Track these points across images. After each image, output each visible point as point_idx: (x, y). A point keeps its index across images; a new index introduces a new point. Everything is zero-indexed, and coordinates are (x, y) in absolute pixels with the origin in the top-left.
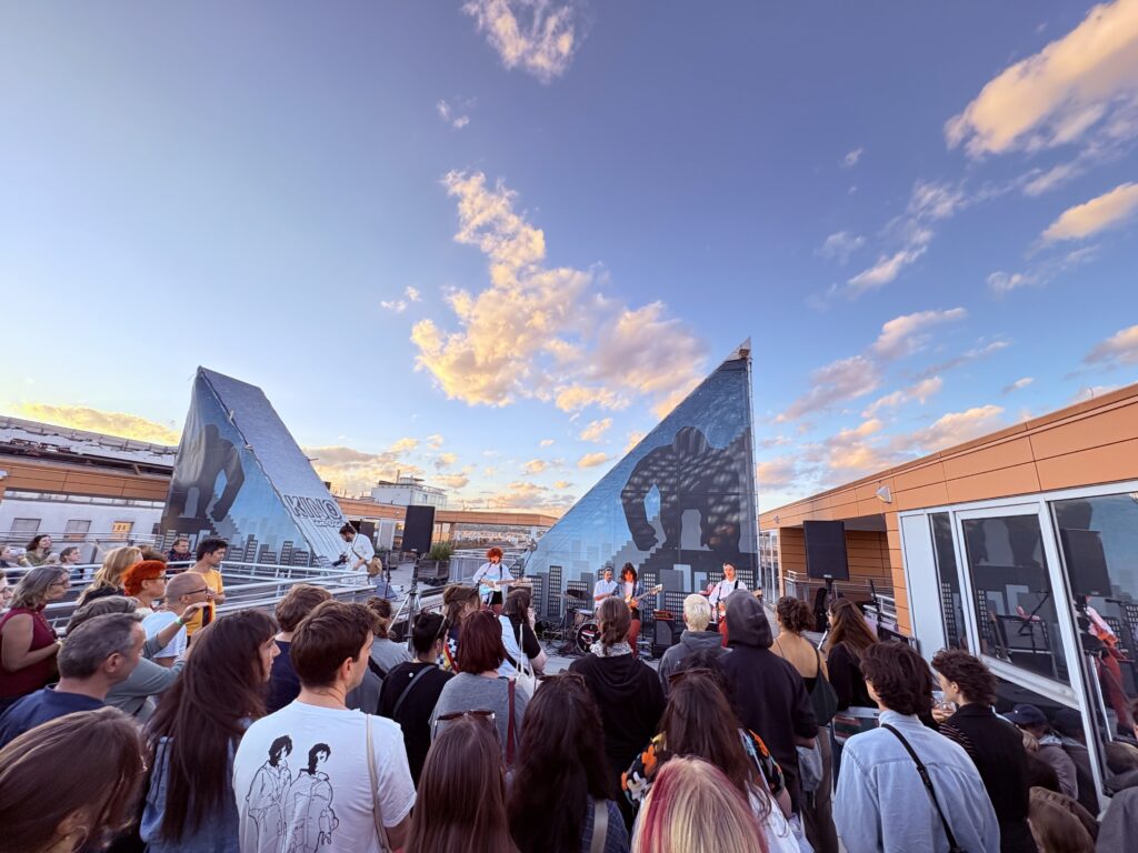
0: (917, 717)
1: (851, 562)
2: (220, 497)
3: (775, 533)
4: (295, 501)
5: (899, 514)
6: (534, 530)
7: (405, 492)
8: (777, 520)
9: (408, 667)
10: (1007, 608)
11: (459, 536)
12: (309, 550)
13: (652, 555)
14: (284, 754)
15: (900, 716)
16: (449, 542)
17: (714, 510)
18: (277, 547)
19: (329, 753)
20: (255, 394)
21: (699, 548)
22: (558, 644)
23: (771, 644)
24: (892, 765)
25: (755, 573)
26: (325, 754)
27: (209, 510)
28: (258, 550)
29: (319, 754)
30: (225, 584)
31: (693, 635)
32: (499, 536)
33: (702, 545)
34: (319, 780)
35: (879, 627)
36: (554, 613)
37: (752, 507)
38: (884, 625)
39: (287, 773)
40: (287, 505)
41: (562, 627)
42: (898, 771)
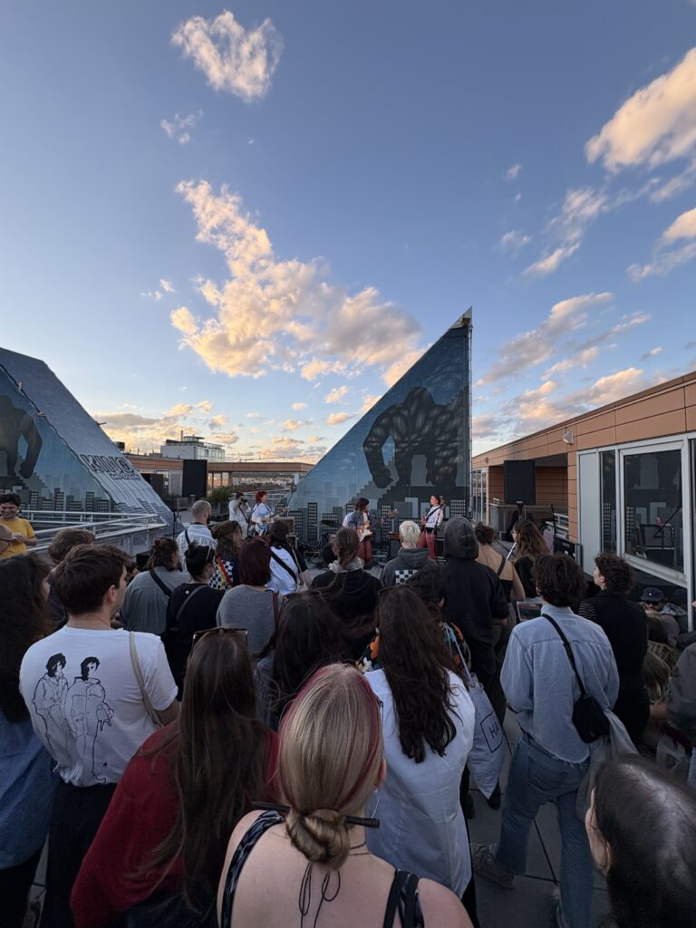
0: (569, 608)
1: (537, 490)
2: (24, 458)
3: (485, 470)
4: (91, 459)
5: (578, 453)
6: (297, 475)
7: (189, 448)
8: (487, 460)
9: (185, 587)
10: (648, 519)
11: (236, 481)
12: (108, 498)
13: (388, 491)
14: (59, 667)
15: (556, 608)
16: (228, 487)
17: (440, 454)
18: (81, 497)
19: (98, 664)
20: (38, 367)
21: (425, 485)
22: (316, 560)
23: (477, 556)
24: (545, 644)
25: (467, 501)
26: (95, 665)
27: (17, 469)
28: (65, 499)
29: (90, 665)
30: (35, 529)
31: (407, 551)
32: (271, 481)
33: (427, 482)
34: (92, 684)
35: (556, 538)
36: (312, 538)
37: (467, 451)
38: (558, 535)
39: (64, 681)
40: (84, 462)
41: (319, 548)
42: (549, 649)
